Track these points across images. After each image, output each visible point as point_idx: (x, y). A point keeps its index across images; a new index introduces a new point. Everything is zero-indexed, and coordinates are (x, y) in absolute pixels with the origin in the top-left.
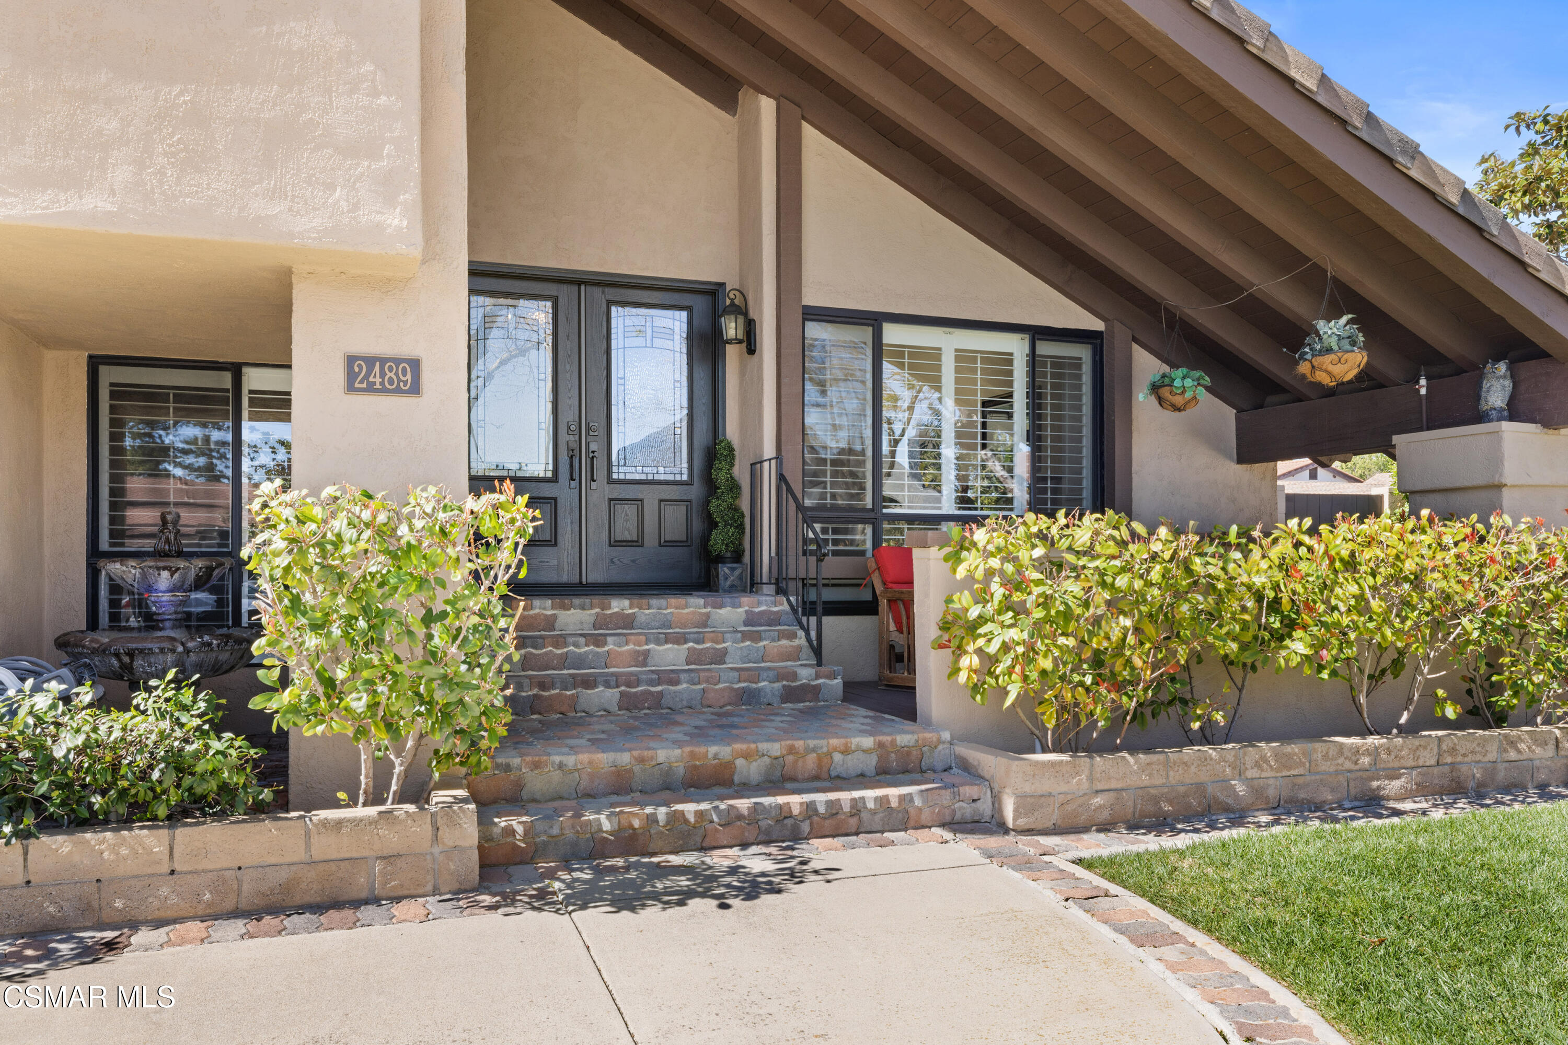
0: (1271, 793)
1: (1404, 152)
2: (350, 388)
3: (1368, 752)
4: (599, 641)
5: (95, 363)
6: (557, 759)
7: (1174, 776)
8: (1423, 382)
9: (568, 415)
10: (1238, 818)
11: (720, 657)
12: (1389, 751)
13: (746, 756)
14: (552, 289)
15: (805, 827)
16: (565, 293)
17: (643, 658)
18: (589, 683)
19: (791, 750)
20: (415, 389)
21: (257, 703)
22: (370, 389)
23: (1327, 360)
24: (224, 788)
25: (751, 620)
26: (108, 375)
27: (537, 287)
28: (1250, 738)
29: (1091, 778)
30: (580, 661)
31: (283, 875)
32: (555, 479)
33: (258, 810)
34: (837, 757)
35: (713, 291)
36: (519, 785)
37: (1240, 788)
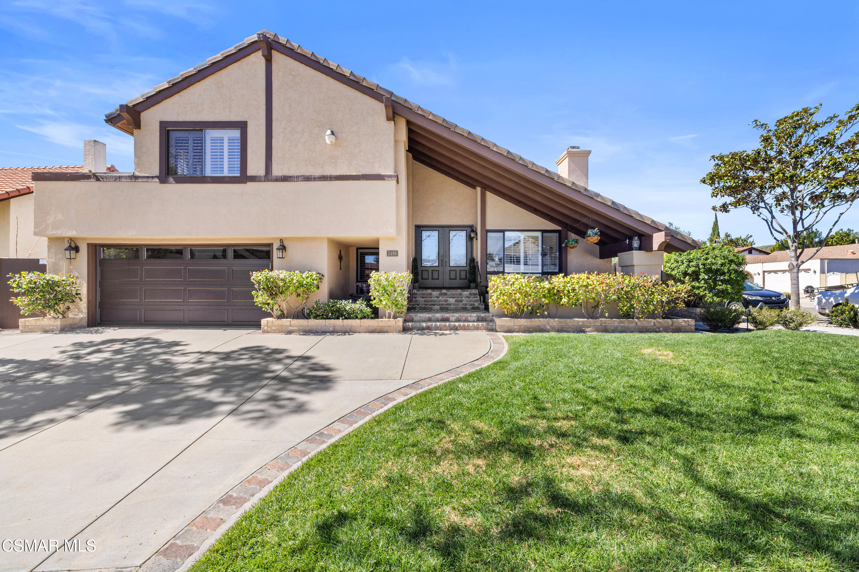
0: (556, 328)
1: (595, 196)
2: (388, 256)
3: (581, 322)
4: (438, 297)
5: (358, 249)
6: (419, 315)
7: (533, 324)
8: (627, 240)
9: (441, 253)
10: (548, 331)
11: (462, 301)
12: (587, 322)
13: (452, 316)
14: (438, 229)
15: (459, 328)
16: (440, 229)
17: (446, 301)
18: (434, 305)
19: (460, 316)
20: (397, 255)
21: (371, 302)
22: (390, 256)
23: (589, 238)
24: (368, 315)
25: (470, 294)
26: (360, 251)
27: (435, 229)
28: (554, 317)
29: (514, 323)
30: (435, 301)
31: (375, 327)
32: (439, 266)
33: (372, 318)
34: (469, 318)
35: (471, 227)
36: (413, 319)
37: (548, 328)
